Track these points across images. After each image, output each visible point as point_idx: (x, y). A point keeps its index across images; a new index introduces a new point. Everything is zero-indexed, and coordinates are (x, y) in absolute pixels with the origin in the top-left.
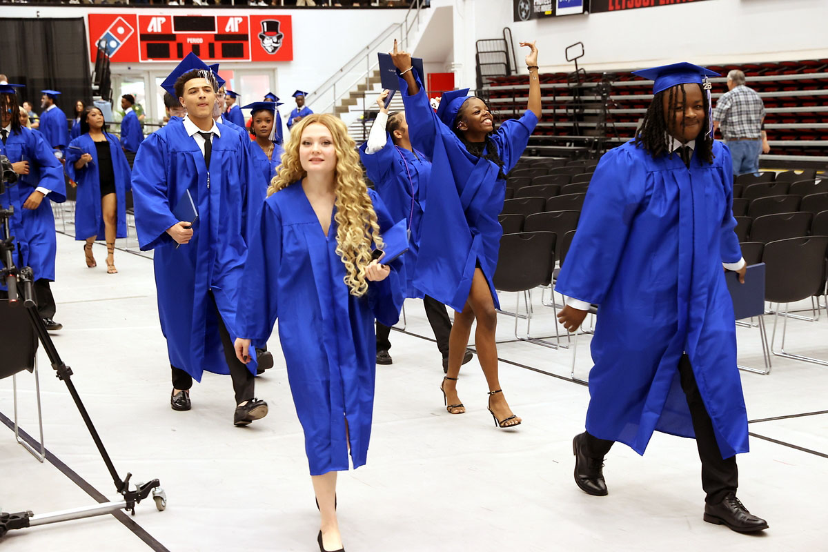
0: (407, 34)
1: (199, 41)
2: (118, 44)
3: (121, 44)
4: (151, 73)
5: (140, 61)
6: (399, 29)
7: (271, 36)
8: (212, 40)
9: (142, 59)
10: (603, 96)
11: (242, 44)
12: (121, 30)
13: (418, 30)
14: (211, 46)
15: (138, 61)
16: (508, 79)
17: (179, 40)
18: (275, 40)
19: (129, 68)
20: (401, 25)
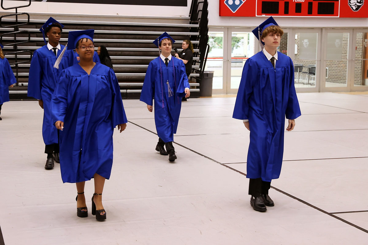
2: (241, 2)
3: (244, 2)
5: (256, 16)
11: (334, 3)
15: (255, 16)
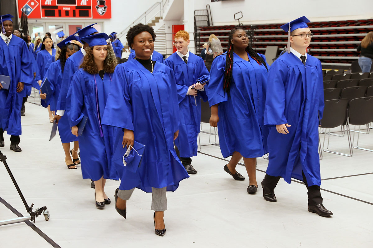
0: (163, 7)
2: (31, 10)
3: (33, 10)
4: (46, 24)
5: (42, 18)
6: (160, 5)
7: (101, 7)
8: (75, 9)
9: (42, 17)
10: (251, 36)
11: (88, 11)
12: (33, 4)
13: (168, 5)
15: (40, 18)
16: (209, 28)
18: (103, 9)
19: (36, 21)
20: (161, 3)
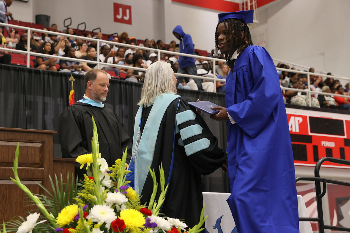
1: (331, 145)
14: (342, 150)
17: (314, 143)
